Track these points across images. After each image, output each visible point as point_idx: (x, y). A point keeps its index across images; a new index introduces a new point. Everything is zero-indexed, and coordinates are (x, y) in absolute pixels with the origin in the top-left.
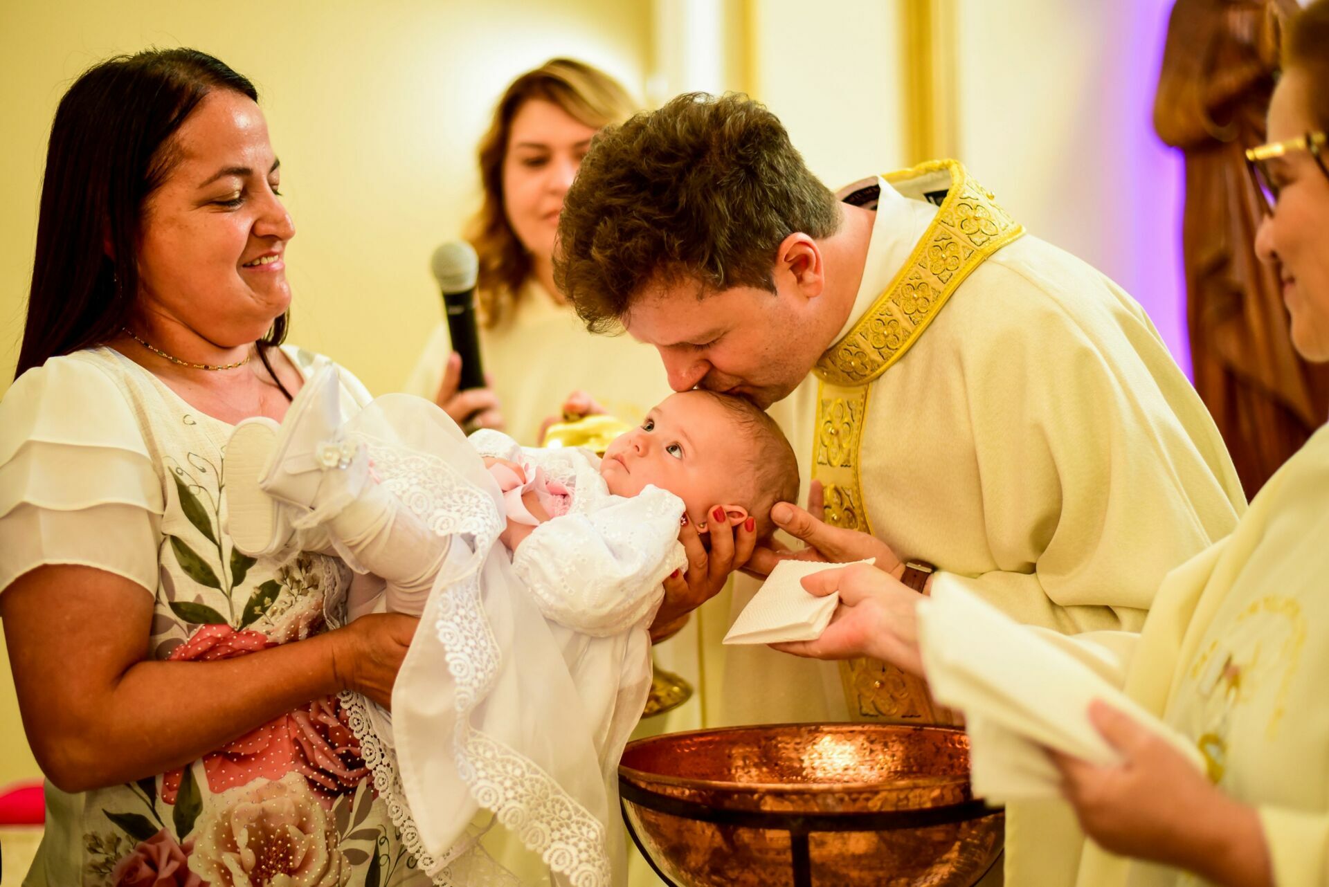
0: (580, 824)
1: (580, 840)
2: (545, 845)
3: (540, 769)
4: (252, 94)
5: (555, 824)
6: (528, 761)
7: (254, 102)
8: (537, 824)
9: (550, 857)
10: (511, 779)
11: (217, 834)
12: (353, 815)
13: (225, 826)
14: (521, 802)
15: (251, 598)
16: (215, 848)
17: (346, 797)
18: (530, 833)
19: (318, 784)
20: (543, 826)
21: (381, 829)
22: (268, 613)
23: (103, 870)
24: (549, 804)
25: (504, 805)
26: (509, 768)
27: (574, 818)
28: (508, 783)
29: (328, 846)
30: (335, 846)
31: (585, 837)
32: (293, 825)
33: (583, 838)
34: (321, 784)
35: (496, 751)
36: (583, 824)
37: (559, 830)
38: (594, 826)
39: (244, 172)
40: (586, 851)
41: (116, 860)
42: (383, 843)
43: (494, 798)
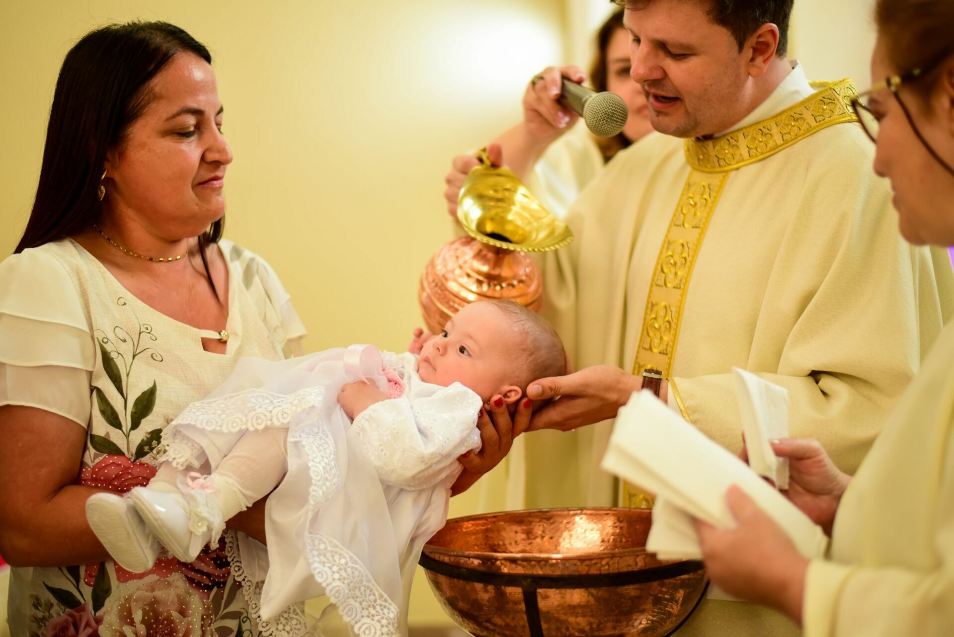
0: (383, 607)
1: (382, 618)
2: (356, 619)
3: (358, 560)
4: (207, 58)
5: (364, 604)
6: (351, 554)
7: (207, 64)
8: (352, 601)
9: (360, 628)
10: (337, 566)
11: (120, 612)
12: (224, 601)
13: (126, 607)
14: (343, 583)
15: (143, 440)
16: (118, 621)
17: (219, 589)
18: (348, 608)
19: (196, 581)
20: (357, 605)
21: (242, 611)
22: (155, 451)
23: (41, 624)
24: (362, 589)
25: (331, 583)
26: (337, 557)
27: (378, 602)
28: (335, 569)
29: (202, 626)
30: (210, 625)
31: (386, 616)
32: (176, 611)
33: (385, 617)
34: (198, 581)
35: (328, 545)
36: (385, 607)
37: (367, 609)
38: (393, 609)
39: (198, 113)
40: (387, 626)
41: (49, 618)
42: (245, 622)
43: (325, 577)
